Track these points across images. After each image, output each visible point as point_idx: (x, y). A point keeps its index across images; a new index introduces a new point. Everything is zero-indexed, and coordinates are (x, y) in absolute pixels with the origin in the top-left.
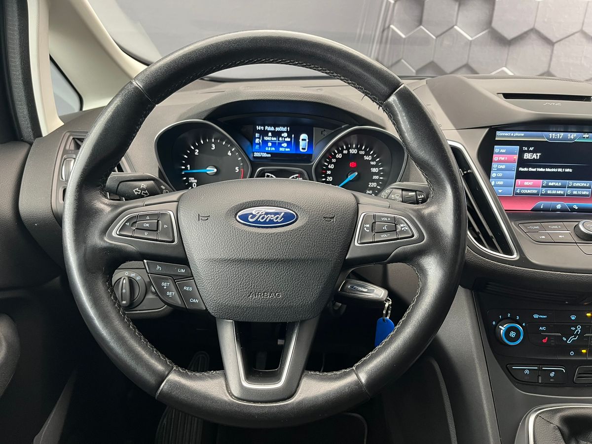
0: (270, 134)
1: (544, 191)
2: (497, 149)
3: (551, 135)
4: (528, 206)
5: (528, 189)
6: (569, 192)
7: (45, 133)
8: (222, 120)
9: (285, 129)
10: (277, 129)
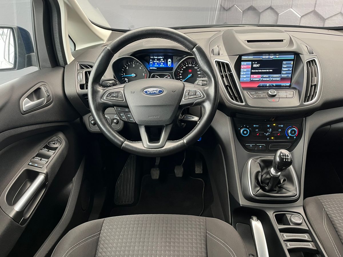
0: (156, 60)
1: (262, 79)
2: (242, 63)
3: (263, 57)
4: (256, 86)
5: (255, 79)
6: (272, 79)
7: (68, 63)
8: (137, 55)
9: (162, 58)
10: (159, 58)
